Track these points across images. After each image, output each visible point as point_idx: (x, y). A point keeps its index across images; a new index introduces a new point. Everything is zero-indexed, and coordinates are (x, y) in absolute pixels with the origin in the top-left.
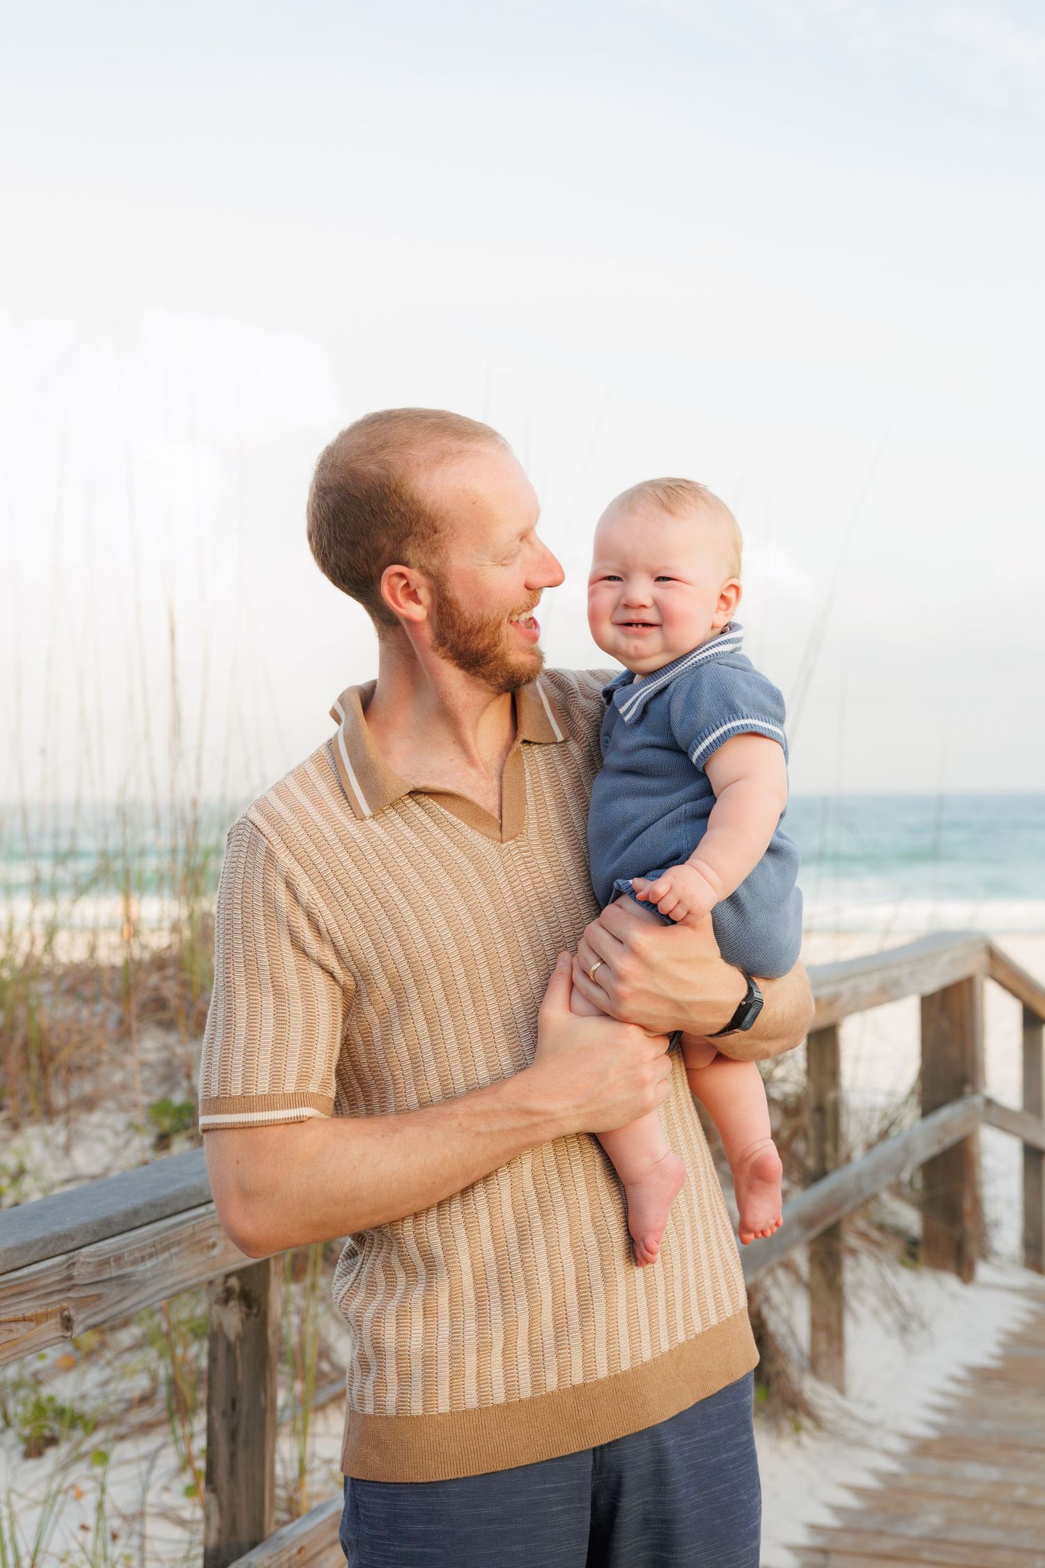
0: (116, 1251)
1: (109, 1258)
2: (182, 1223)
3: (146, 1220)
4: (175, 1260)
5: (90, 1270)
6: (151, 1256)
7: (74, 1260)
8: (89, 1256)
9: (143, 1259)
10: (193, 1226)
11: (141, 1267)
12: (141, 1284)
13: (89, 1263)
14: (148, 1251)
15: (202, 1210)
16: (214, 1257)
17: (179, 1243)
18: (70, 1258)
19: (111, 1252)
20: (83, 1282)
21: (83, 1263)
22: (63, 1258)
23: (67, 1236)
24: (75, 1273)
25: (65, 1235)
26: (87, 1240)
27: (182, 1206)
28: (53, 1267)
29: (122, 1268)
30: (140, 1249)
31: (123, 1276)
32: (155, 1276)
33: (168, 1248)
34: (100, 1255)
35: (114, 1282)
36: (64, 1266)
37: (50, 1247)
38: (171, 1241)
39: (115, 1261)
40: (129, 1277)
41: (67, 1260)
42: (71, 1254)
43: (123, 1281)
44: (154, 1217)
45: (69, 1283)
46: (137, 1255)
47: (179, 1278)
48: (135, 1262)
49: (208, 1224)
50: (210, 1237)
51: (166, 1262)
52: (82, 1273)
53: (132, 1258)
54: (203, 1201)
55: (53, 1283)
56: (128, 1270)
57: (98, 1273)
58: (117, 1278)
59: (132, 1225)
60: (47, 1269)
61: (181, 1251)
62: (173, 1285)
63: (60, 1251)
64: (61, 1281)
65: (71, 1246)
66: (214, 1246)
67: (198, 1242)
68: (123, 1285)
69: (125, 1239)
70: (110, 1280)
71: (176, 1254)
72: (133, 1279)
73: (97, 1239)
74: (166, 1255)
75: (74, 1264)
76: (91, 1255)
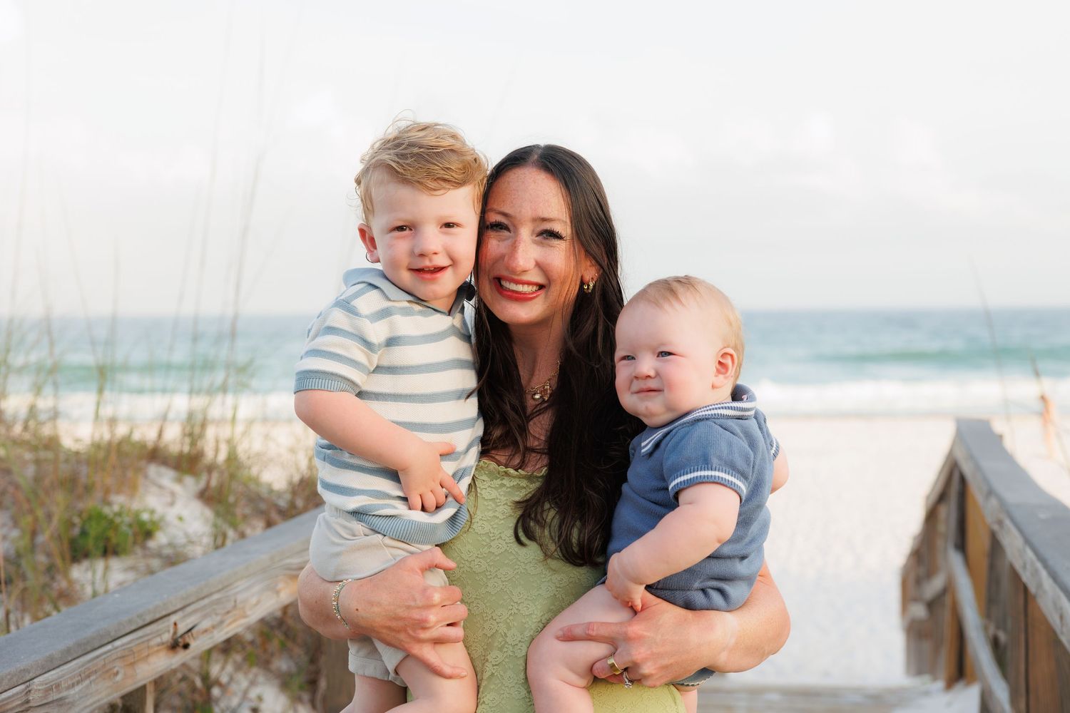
0: (56, 680)
1: (52, 686)
2: (98, 657)
3: (75, 655)
4: (93, 686)
5: (40, 695)
6: (78, 683)
7: (30, 688)
8: (39, 685)
9: (73, 685)
10: (104, 659)
11: (72, 692)
12: (72, 704)
13: (39, 690)
14: (77, 679)
15: (109, 647)
16: (117, 682)
17: (96, 672)
18: (28, 687)
19: (53, 681)
20: (36, 705)
21: (36, 690)
22: (23, 687)
23: (26, 671)
24: (31, 698)
25: (24, 670)
26: (38, 673)
27: (97, 645)
28: (17, 694)
29: (60, 692)
30: (71, 678)
31: (61, 699)
32: (81, 698)
33: (88, 676)
34: (46, 684)
35: (55, 704)
36: (24, 693)
37: (15, 679)
38: (91, 671)
39: (56, 687)
40: (65, 699)
41: (26, 688)
42: (28, 683)
43: (60, 703)
44: (80, 653)
45: (27, 706)
46: (70, 682)
47: (96, 698)
48: (68, 688)
49: (114, 657)
50: (115, 667)
51: (87, 687)
52: (35, 698)
53: (66, 685)
54: (110, 640)
55: (17, 706)
56: (64, 694)
57: (45, 697)
58: (57, 700)
59: (66, 661)
60: (13, 696)
61: (97, 678)
62: (91, 705)
63: (21, 681)
64: (22, 704)
65: (28, 678)
66: (117, 673)
67: (107, 671)
68: (61, 705)
69: (62, 670)
70: (52, 702)
71: (94, 680)
72: (67, 701)
73: (44, 671)
74: (87, 682)
75: (30, 691)
76: (41, 684)
